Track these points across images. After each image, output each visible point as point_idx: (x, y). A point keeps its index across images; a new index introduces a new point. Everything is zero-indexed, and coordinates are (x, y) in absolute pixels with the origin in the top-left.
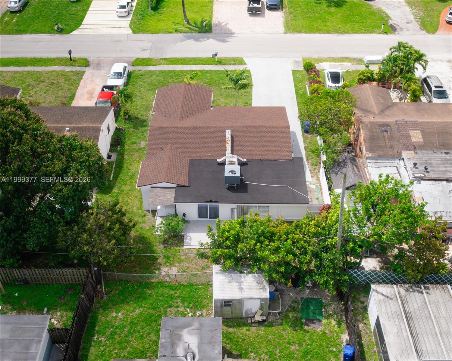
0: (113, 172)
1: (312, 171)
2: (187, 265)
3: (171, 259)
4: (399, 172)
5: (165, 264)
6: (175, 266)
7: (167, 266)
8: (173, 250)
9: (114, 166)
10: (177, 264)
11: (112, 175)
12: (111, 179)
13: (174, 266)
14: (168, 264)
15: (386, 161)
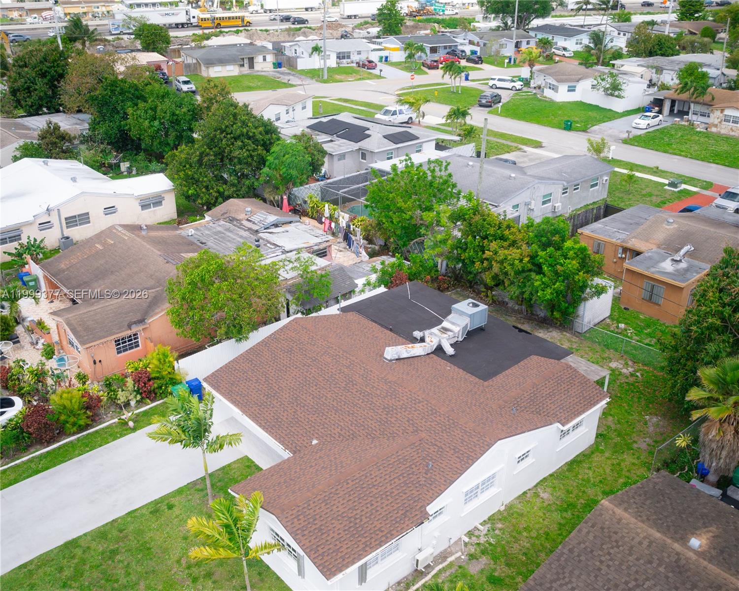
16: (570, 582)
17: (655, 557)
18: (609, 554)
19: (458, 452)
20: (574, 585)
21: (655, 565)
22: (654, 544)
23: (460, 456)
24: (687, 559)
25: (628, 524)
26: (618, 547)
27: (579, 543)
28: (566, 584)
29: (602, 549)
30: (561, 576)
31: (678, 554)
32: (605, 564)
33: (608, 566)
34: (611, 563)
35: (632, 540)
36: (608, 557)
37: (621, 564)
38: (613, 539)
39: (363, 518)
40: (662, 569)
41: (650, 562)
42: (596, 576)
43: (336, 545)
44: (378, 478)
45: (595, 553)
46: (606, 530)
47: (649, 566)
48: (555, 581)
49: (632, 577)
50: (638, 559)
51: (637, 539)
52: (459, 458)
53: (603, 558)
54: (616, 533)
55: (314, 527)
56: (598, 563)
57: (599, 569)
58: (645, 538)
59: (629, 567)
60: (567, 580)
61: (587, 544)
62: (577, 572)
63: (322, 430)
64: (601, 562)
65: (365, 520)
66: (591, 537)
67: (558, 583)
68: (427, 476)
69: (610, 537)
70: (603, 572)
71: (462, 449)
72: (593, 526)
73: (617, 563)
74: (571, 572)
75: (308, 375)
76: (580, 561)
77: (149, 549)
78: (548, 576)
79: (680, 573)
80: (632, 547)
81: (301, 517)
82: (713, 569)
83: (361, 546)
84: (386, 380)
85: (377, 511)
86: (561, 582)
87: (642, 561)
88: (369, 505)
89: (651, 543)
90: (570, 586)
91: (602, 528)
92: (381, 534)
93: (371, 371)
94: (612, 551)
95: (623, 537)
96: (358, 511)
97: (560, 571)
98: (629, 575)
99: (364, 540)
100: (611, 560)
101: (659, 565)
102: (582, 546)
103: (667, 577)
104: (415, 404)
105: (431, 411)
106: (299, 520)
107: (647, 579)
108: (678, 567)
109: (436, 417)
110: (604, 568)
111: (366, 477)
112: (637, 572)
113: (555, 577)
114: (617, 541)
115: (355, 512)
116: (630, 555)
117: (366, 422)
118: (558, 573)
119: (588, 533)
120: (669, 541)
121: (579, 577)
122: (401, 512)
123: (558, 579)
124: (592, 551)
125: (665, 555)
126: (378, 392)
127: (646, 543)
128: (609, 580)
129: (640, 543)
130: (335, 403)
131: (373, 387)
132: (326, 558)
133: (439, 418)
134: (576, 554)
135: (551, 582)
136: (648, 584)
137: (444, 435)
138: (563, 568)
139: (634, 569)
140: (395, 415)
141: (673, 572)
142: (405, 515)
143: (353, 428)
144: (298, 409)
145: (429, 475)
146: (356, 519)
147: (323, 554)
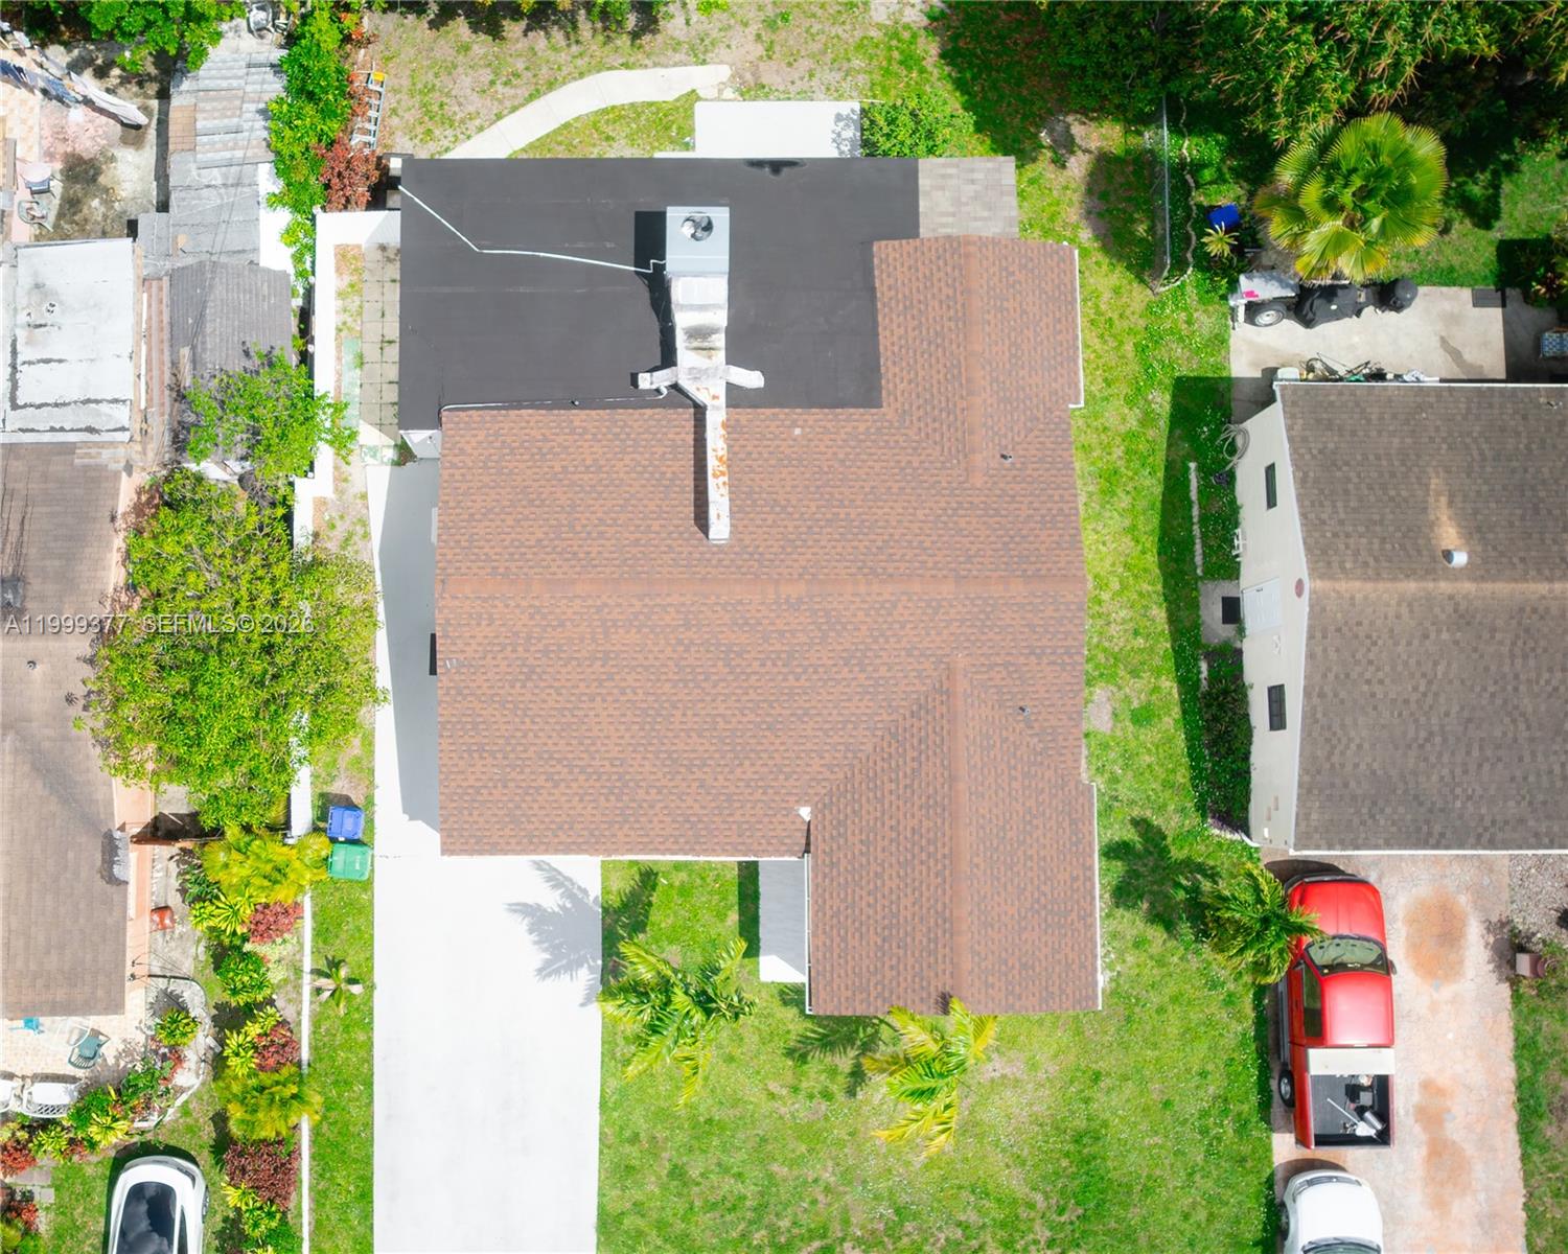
0: (1195, 512)
1: (359, 529)
2: (840, 32)
3: (896, 55)
4: (14, 367)
5: (914, 36)
6: (879, 26)
7: (907, 27)
8: (893, 92)
9: (1198, 548)
10: (873, 33)
11: (1194, 495)
12: (1192, 465)
13: (886, 27)
14: (906, 35)
15: (48, 438)
16: (1350, 740)
17: (1427, 624)
18: (1370, 662)
19: (1044, 653)
20: (1358, 741)
21: (1433, 636)
22: (1416, 604)
23: (1052, 658)
24: (1465, 597)
25: (1366, 598)
26: (1375, 643)
27: (1325, 676)
28: (1347, 747)
29: (1357, 663)
30: (1334, 741)
31: (1451, 597)
32: (1375, 681)
33: (1381, 682)
34: (1380, 675)
35: (1386, 618)
36: (1372, 669)
37: (1393, 668)
38: (1362, 635)
39: (1043, 888)
40: (1445, 636)
41: (1426, 636)
42: (1375, 708)
43: (1059, 962)
44: (995, 811)
45: (1354, 675)
46: (1345, 629)
47: (1427, 642)
48: (1331, 754)
49: (1418, 675)
50: (1409, 644)
51: (1391, 614)
52: (1054, 663)
53: (1368, 675)
54: (1359, 624)
55: (1015, 972)
56: (1365, 688)
57: (1373, 695)
58: (1399, 604)
59: (1406, 663)
60: (1344, 741)
61: (1335, 668)
62: (1348, 721)
63: (792, 782)
64: (1368, 682)
65: (1046, 889)
66: (1333, 656)
67: (1337, 752)
68: (1037, 730)
69: (1356, 636)
70: (1380, 696)
71: (1045, 642)
72: (1324, 637)
73: (1387, 669)
74: (1343, 726)
75: (630, 696)
76: (1342, 702)
77: (709, 1121)
78: (1319, 753)
79: (1468, 624)
80: (1392, 631)
81: (990, 980)
82: (1502, 588)
83: (1080, 926)
84: (787, 601)
85: (1044, 858)
86: (1340, 748)
87: (1416, 642)
88: (1029, 864)
89: (1410, 605)
90: (1353, 746)
91: (1339, 630)
92: (1080, 883)
93: (740, 602)
94: (1371, 656)
95: (1372, 623)
96: (1029, 887)
97: (1327, 734)
98: (1412, 675)
99: (1074, 915)
100: (1378, 669)
101: (1439, 631)
102: (1331, 676)
103: (1456, 643)
104: (890, 614)
105: (928, 606)
106: (993, 986)
107: (1436, 664)
108: (1462, 616)
109: (947, 613)
110: (1378, 689)
111: (983, 827)
112: (1418, 663)
113: (1328, 748)
114: (1368, 637)
115: (1027, 894)
116: (1396, 644)
117: (846, 712)
118: (1328, 740)
119: (1325, 650)
120: (1431, 585)
121: (1355, 724)
122: (1066, 824)
123: (1334, 747)
124: (1347, 676)
125: (1437, 610)
126: (803, 638)
127: (1404, 610)
128: (1394, 701)
129: (1398, 617)
130: (751, 717)
131: (782, 633)
132: (1069, 991)
133: (953, 611)
134: (1330, 694)
135: (1328, 758)
136: (1441, 669)
137: (991, 635)
138: (1330, 728)
139: (1412, 661)
140: (878, 661)
141: (1459, 630)
142: (1073, 822)
143: (836, 739)
144: (699, 775)
145: (1036, 725)
146: (1038, 901)
147: (1062, 991)
